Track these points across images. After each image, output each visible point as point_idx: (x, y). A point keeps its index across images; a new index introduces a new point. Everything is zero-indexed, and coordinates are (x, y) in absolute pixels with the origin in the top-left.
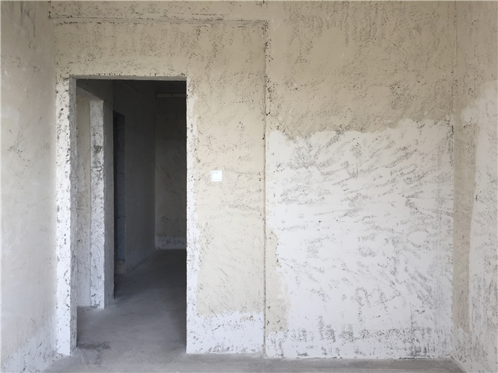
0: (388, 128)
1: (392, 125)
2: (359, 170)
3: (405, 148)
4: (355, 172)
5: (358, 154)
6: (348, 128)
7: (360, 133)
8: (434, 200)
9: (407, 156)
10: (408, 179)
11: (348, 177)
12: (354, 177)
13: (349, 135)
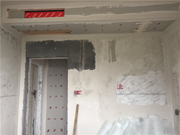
1: (145, 73)
2: (134, 91)
3: (151, 82)
4: (132, 91)
5: (133, 84)
6: (129, 74)
7: (133, 76)
8: (165, 102)
9: (152, 85)
10: (153, 94)
11: (130, 93)
12: (132, 93)
13: (129, 77)
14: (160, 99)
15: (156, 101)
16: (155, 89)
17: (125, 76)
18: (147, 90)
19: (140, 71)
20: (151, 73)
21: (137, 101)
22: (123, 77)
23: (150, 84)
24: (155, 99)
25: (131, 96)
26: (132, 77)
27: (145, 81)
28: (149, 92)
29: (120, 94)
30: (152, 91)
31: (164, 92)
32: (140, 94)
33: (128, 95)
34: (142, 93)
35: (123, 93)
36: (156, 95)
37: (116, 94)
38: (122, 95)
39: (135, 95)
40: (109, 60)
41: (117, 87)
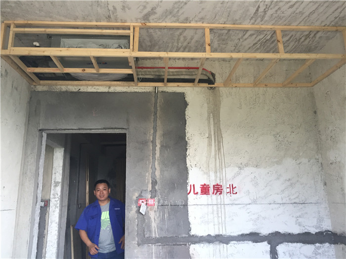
0: (276, 165)
1: (278, 163)
2: (258, 197)
3: (289, 179)
4: (255, 198)
5: (256, 184)
6: (247, 165)
8: (316, 219)
9: (292, 185)
10: (295, 203)
11: (250, 202)
12: (254, 202)
13: (248, 170)
14: (306, 213)
15: (300, 217)
16: (297, 194)
17: (240, 168)
18: (283, 195)
19: (267, 158)
20: (289, 162)
21: (264, 218)
22: (237, 169)
23: (288, 183)
24: (298, 214)
25: (254, 208)
26: (254, 169)
27: (278, 179)
28: (287, 199)
29: (232, 204)
30: (292, 197)
31: (313, 200)
32: (270, 204)
33: (248, 206)
34: (275, 203)
35: (236, 203)
36: (301, 206)
37: (224, 204)
38: (235, 206)
39: (260, 206)
40: (209, 137)
41: (225, 190)
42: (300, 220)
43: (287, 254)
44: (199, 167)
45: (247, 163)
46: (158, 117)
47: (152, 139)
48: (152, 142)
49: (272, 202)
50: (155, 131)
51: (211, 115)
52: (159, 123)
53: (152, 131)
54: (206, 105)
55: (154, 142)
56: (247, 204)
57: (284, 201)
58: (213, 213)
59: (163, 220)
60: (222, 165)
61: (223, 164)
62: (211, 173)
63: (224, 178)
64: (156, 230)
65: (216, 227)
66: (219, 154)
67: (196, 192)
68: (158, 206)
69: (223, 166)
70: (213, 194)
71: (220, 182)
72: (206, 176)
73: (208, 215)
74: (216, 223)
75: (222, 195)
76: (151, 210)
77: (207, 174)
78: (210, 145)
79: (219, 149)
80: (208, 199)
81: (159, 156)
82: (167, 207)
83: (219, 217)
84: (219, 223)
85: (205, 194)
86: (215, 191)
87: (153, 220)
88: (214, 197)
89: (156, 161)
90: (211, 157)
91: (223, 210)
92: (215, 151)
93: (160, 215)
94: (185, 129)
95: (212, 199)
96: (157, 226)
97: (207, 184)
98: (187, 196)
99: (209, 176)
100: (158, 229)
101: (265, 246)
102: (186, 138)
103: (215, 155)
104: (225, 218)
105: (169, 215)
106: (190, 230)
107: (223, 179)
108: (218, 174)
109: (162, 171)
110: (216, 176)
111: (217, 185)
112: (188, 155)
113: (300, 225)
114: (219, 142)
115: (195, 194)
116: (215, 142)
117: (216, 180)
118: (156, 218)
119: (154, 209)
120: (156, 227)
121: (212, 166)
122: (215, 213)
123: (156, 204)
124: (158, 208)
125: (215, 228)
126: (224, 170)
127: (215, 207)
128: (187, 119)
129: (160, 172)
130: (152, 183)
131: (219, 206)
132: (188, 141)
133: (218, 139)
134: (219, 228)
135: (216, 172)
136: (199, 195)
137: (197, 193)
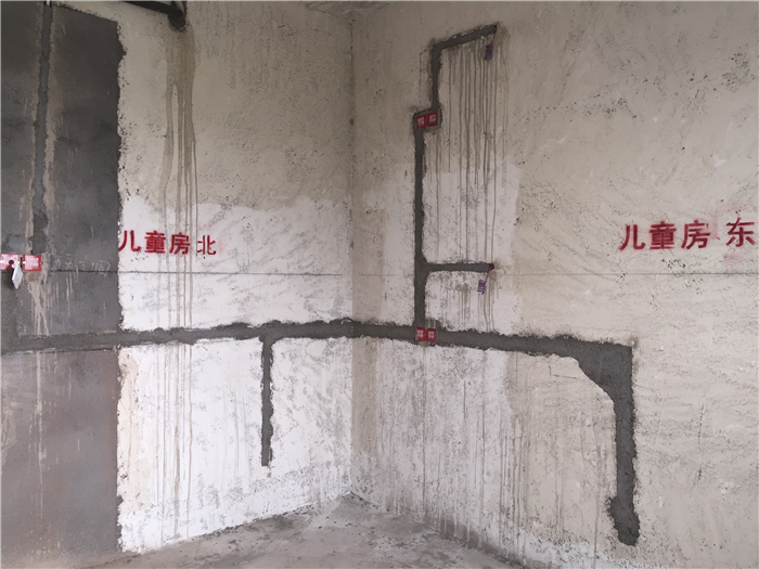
0: (284, 207)
1: (289, 203)
2: (250, 262)
3: (303, 234)
4: (247, 264)
5: (250, 239)
6: (237, 202)
7: (251, 210)
8: (333, 300)
9: (305, 244)
10: (306, 274)
11: (237, 270)
12: (244, 270)
13: (238, 212)
14: (321, 291)
15: (311, 296)
16: (312, 259)
17: (225, 206)
18: (291, 260)
19: (272, 193)
20: (305, 204)
21: (258, 299)
22: (219, 208)
23: (300, 240)
24: (310, 292)
25: (242, 280)
26: (248, 211)
27: (286, 231)
28: (296, 266)
29: (206, 273)
30: (304, 264)
31: (333, 269)
32: (270, 274)
33: (233, 277)
34: (276, 273)
35: (214, 270)
36: (314, 279)
37: (191, 273)
38: (210, 277)
39: (253, 277)
40: (169, 136)
41: (195, 246)
42: (311, 301)
43: (287, 356)
44: (145, 196)
45: (238, 199)
46: (52, 67)
47: (34, 119)
48: (36, 124)
49: (273, 271)
50: (44, 100)
51: (175, 87)
52: (53, 82)
53: (36, 99)
54: (164, 62)
55: (39, 125)
56: (231, 274)
57: (291, 271)
58: (168, 288)
59: (61, 300)
60: (191, 196)
61: (194, 194)
62: (168, 210)
63: (194, 223)
64: (45, 322)
65: (174, 314)
66: (186, 175)
67: (136, 247)
68: (50, 271)
69: (194, 198)
70: (171, 252)
71: (186, 230)
72: (157, 215)
73: (158, 291)
74: (174, 307)
75: (187, 256)
76: (32, 279)
77: (162, 211)
78: (169, 152)
79: (188, 164)
80: (160, 262)
81: (52, 160)
82: (70, 274)
83: (179, 296)
84: (179, 308)
85: (155, 251)
86: (176, 247)
87: (37, 301)
88: (173, 258)
89: (46, 171)
90: (171, 178)
91: (188, 283)
92: (180, 167)
93: (53, 292)
94: (117, 109)
95: (168, 262)
96: (48, 313)
97: (159, 232)
98: (117, 254)
99: (165, 216)
100: (49, 319)
101: (254, 345)
102: (119, 129)
103: (179, 175)
104: (191, 298)
105: (76, 291)
106: (122, 321)
107: (191, 225)
108: (183, 214)
109: (59, 195)
110: (178, 218)
111: (180, 235)
112: (121, 167)
113: (309, 310)
114: (188, 150)
115: (134, 250)
116: (180, 148)
117: (177, 226)
118: (44, 297)
119: (40, 278)
120: (43, 314)
121: (171, 196)
122: (173, 288)
123: (45, 266)
124: (49, 276)
125: (170, 316)
126: (194, 207)
127: (173, 278)
128: (121, 86)
129: (56, 197)
130: (35, 221)
131: (182, 276)
132: (123, 137)
133: (186, 143)
134: (178, 316)
135: (178, 210)
136: (142, 254)
137: (139, 249)
